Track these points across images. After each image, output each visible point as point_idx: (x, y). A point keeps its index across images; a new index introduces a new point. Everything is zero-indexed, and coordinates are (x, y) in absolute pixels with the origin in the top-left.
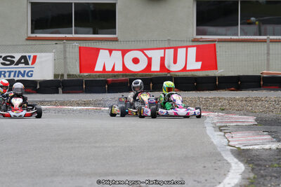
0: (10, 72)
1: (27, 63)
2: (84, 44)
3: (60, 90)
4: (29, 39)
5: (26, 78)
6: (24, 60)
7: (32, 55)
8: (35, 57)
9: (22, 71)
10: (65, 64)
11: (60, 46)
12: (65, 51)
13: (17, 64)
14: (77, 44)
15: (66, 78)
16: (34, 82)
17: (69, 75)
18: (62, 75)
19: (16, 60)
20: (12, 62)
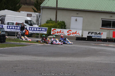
0: (96, 36)
1: (100, 34)
2: (114, 31)
3: (108, 41)
4: (101, 29)
5: (100, 38)
6: (100, 33)
7: (102, 32)
8: (102, 33)
9: (99, 36)
10: (109, 35)
11: (108, 31)
12: (109, 32)
13: (98, 34)
14: (112, 31)
15: (109, 38)
16: (102, 39)
17: (110, 38)
18: (108, 38)
19: (98, 33)
20: (97, 34)
